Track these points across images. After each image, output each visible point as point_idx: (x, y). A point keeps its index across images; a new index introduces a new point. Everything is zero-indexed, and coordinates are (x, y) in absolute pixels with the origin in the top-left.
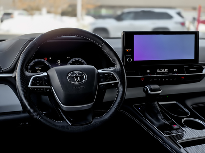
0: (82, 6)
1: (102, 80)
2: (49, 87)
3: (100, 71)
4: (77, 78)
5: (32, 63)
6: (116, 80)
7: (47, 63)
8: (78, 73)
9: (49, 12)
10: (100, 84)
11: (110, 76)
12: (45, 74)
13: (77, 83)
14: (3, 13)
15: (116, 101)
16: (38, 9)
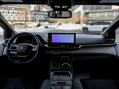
0: (82, 20)
8: (23, 46)
9: (71, 23)
14: (59, 23)
16: (69, 22)
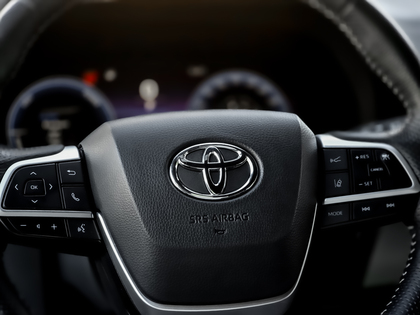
1: (339, 184)
2: (87, 215)
3: (329, 141)
4: (213, 176)
5: (25, 99)
6: (408, 184)
7: (94, 97)
8: (221, 151)
10: (328, 201)
11: (380, 163)
12: (70, 153)
13: (211, 196)
15: (403, 287)
